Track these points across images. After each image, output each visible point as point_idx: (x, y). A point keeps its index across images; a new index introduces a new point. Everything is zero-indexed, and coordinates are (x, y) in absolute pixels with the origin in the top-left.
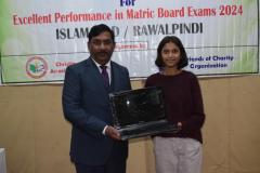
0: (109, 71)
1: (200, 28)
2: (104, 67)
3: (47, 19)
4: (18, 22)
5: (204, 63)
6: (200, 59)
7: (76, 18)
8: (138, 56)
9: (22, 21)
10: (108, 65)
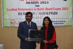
0: (30, 24)
1: (57, 13)
2: (29, 23)
3: (16, 10)
4: (8, 10)
5: (58, 23)
6: (57, 22)
7: (24, 10)
8: (40, 20)
9: (9, 10)
10: (30, 22)
